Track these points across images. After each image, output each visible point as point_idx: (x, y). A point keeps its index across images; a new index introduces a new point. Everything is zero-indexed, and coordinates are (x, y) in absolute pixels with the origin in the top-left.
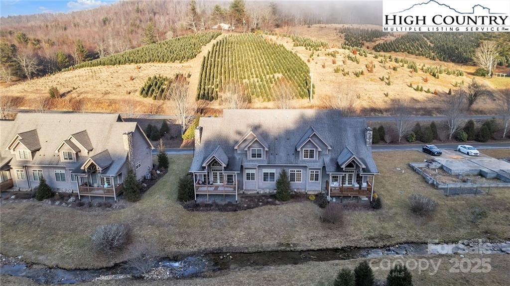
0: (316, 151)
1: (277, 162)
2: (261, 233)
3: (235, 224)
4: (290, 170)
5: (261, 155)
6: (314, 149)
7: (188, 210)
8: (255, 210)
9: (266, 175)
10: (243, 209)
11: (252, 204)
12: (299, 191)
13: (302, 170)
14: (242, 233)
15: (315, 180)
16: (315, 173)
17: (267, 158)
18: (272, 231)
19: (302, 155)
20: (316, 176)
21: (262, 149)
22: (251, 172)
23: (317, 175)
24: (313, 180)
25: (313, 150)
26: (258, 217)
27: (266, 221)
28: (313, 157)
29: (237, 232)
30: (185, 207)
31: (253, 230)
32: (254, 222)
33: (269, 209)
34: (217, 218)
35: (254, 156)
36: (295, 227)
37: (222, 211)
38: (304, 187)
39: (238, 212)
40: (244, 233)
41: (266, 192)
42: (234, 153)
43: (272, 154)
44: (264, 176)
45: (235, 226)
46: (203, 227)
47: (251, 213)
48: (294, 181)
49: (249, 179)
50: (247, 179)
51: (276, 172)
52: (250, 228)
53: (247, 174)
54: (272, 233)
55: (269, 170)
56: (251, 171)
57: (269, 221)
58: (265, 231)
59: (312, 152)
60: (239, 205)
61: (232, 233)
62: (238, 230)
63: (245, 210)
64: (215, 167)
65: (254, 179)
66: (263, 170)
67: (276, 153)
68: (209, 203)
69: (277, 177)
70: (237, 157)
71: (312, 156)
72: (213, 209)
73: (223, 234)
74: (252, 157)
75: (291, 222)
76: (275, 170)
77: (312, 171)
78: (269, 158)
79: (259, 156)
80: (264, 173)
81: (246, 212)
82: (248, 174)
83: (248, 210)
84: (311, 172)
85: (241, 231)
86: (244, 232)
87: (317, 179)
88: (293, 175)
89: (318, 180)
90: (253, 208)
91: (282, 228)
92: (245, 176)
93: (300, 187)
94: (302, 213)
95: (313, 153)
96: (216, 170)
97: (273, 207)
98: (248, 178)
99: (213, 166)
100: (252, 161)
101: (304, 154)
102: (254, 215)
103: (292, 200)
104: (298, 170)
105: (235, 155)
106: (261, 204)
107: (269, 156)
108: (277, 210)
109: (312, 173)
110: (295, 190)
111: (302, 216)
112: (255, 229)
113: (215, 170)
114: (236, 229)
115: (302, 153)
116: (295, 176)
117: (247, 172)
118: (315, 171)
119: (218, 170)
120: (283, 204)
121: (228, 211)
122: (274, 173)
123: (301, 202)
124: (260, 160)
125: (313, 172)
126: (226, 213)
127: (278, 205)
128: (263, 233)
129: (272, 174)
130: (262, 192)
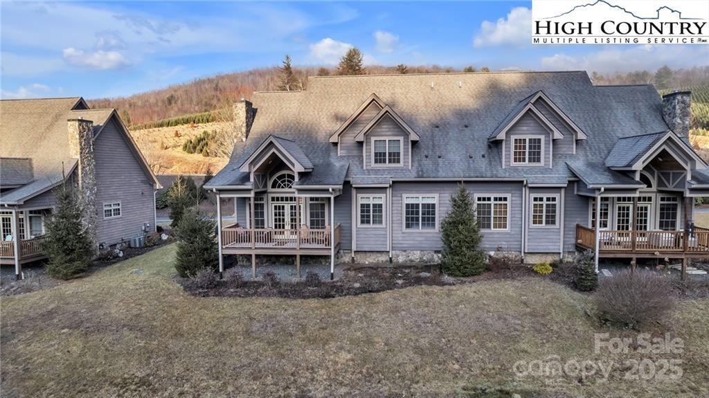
0: (547, 143)
1: (440, 174)
2: (405, 357)
3: (323, 329)
4: (476, 196)
5: (399, 154)
6: (542, 138)
7: (195, 295)
8: (384, 295)
9: (412, 209)
10: (348, 294)
11: (376, 283)
12: (501, 255)
13: (508, 196)
14: (344, 356)
15: (547, 223)
16: (545, 202)
17: (416, 164)
18: (441, 350)
19: (508, 151)
20: (547, 211)
21: (401, 139)
22: (371, 202)
23: (551, 210)
24: (541, 222)
25: (539, 140)
26: (393, 312)
27: (420, 322)
28: (539, 160)
29: (327, 352)
30: (187, 288)
31: (381, 345)
32: (383, 325)
33: (426, 293)
34: (270, 312)
35: (380, 158)
36: (515, 340)
37: (289, 297)
38: (514, 244)
39: (334, 300)
40: (349, 356)
41: (411, 257)
42: (329, 155)
43: (427, 157)
44: (407, 213)
45: (323, 334)
46: (223, 335)
47: (372, 302)
48: (489, 227)
49: (368, 222)
50: (362, 222)
51: (441, 201)
52: (369, 342)
53: (362, 206)
54: (442, 356)
55: (420, 196)
56: (371, 199)
57: (431, 322)
58: (419, 350)
59: (535, 144)
60: (339, 284)
61: (312, 354)
62: (332, 346)
63: (356, 294)
64: (280, 190)
65: (381, 222)
66: (405, 196)
67: (438, 154)
68: (256, 279)
69: (440, 215)
70: (337, 164)
71: (535, 157)
72: (265, 292)
73: (283, 356)
74: (376, 162)
75: (499, 325)
76: (436, 196)
77: (538, 195)
78: (420, 165)
79: (395, 157)
80: (408, 205)
81: (357, 299)
82: (365, 208)
83: (364, 295)
84: (535, 199)
85: (341, 348)
86: (349, 352)
87: (551, 220)
88: (484, 210)
89: (553, 222)
90: (378, 291)
91: (474, 342)
92: (356, 213)
93: (504, 245)
94: (525, 303)
95: (539, 147)
96: (282, 199)
97: (436, 289)
98: (365, 220)
99: (273, 186)
100: (377, 171)
101: (513, 150)
102: (381, 307)
103: (486, 274)
104: (498, 195)
105: (333, 160)
106: (400, 282)
107: (419, 161)
108: (448, 295)
109: (538, 203)
110: (492, 253)
111: (528, 310)
112: (386, 344)
113: (278, 199)
114: (324, 344)
115: (508, 148)
116: (489, 213)
117: (361, 202)
118: (545, 196)
119: (287, 199)
120: (463, 283)
121: (304, 298)
122: (434, 205)
123: (513, 279)
124: (397, 169)
125: (541, 199)
126: (299, 301)
127: (450, 284)
128: (412, 354)
129: (430, 209)
130: (401, 259)
